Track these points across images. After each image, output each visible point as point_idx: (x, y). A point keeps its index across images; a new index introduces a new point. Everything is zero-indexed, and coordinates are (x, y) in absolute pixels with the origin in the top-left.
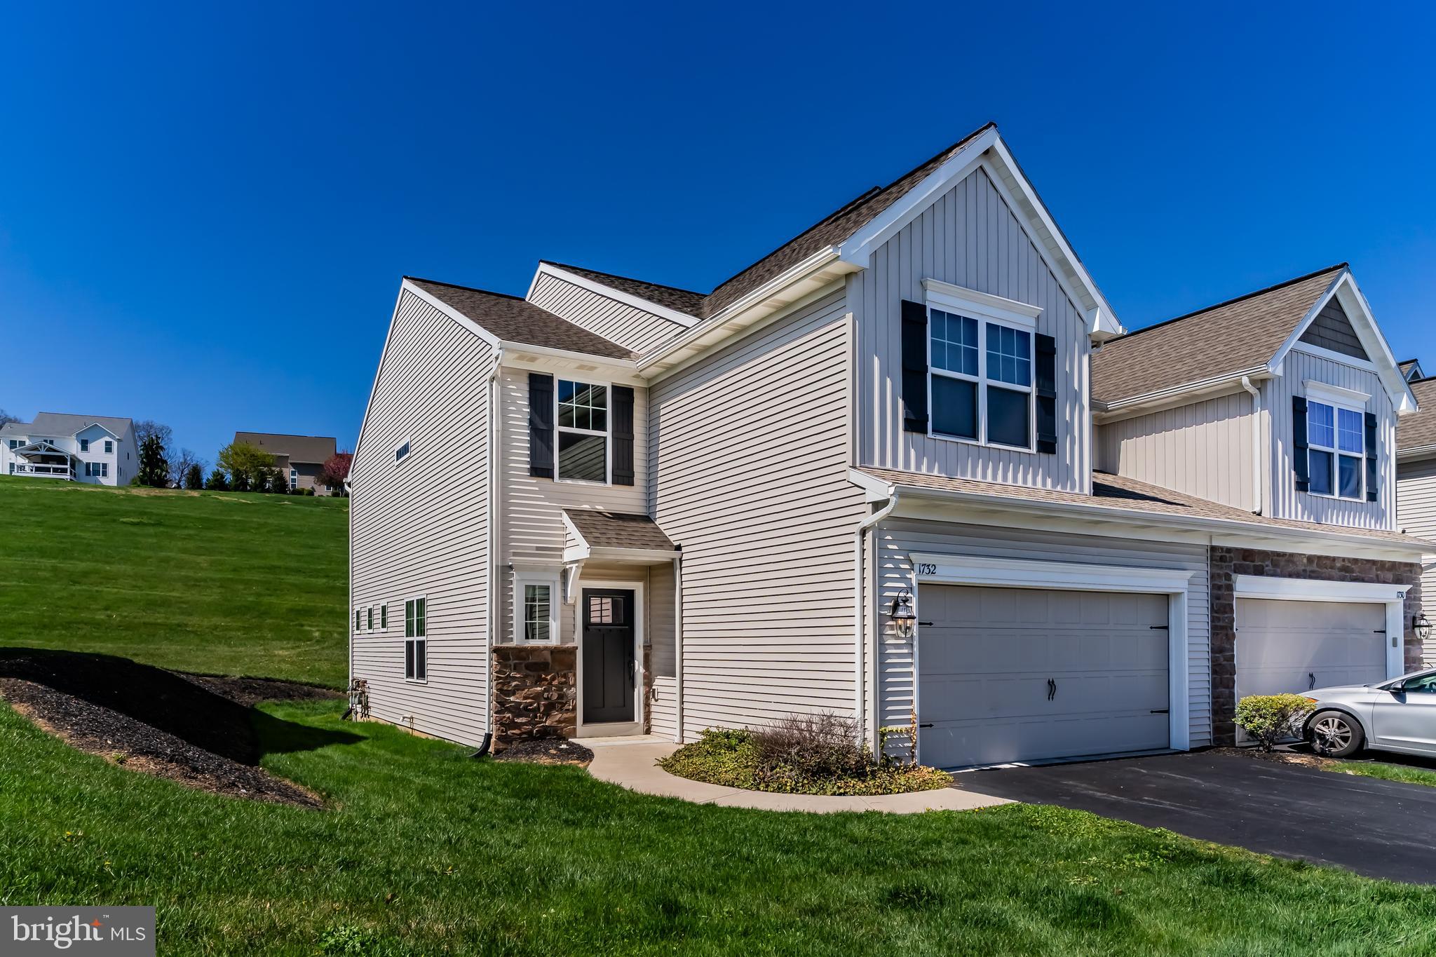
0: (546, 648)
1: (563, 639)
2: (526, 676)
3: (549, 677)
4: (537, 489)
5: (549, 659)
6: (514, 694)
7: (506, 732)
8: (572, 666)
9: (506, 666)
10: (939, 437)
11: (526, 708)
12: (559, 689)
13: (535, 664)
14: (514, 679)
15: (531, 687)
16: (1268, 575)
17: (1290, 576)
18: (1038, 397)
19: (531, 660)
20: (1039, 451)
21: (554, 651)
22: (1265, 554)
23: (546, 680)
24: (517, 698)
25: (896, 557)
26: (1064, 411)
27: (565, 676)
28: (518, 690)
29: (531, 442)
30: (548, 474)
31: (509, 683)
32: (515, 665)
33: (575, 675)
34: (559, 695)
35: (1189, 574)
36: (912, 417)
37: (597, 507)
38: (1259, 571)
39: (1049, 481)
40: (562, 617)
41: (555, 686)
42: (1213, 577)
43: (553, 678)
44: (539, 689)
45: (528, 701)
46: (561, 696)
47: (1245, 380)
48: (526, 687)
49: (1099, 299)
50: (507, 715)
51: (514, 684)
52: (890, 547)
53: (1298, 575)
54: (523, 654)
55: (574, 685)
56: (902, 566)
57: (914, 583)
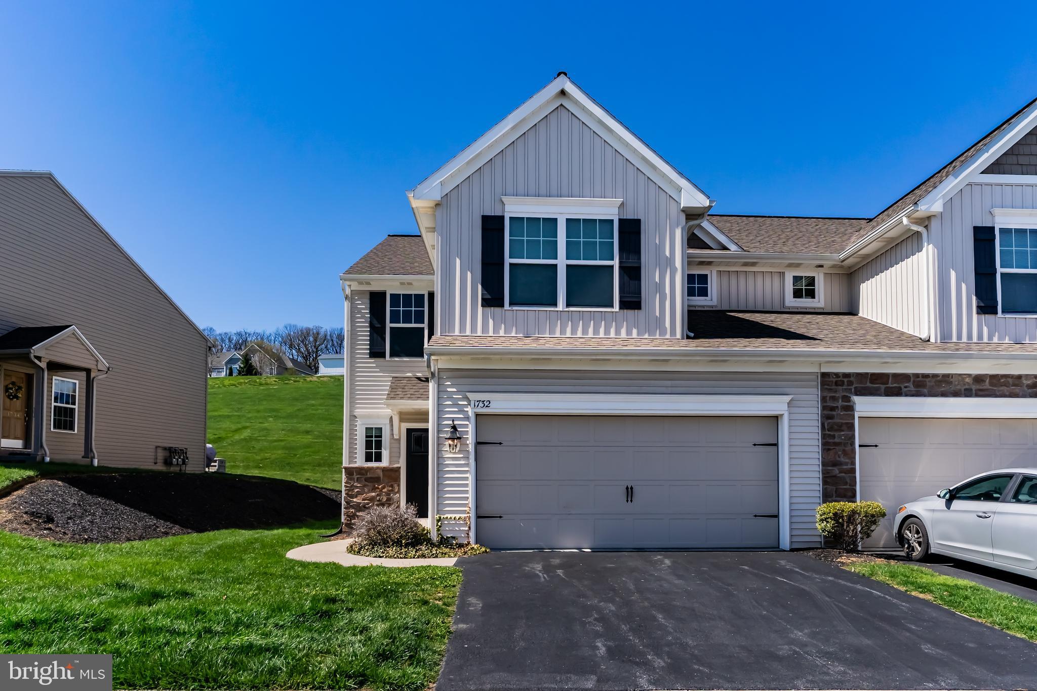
0: (378, 468)
1: (390, 462)
2: (365, 486)
3: (380, 487)
4: (375, 365)
5: (381, 475)
6: (356, 497)
7: (351, 521)
8: (397, 480)
9: (351, 479)
10: (515, 308)
11: (364, 507)
12: (388, 494)
13: (371, 478)
14: (357, 487)
15: (369, 492)
16: (906, 395)
17: (944, 395)
18: (621, 267)
19: (369, 475)
20: (621, 308)
21: (384, 470)
22: (905, 377)
23: (379, 488)
24: (358, 500)
25: (454, 396)
26: (651, 275)
27: (392, 486)
28: (359, 494)
29: (370, 336)
30: (383, 355)
31: (353, 490)
32: (358, 478)
33: (399, 486)
34: (387, 498)
35: (787, 398)
36: (488, 297)
37: (417, 374)
38: (897, 393)
39: (635, 331)
40: (391, 448)
41: (384, 492)
42: (824, 399)
43: (384, 488)
44: (374, 494)
45: (366, 502)
46: (389, 499)
47: (905, 221)
48: (365, 493)
49: (683, 183)
50: (351, 510)
51: (356, 490)
52: (449, 390)
53: (956, 394)
54: (363, 471)
55: (399, 492)
56: (460, 403)
57: (470, 414)
